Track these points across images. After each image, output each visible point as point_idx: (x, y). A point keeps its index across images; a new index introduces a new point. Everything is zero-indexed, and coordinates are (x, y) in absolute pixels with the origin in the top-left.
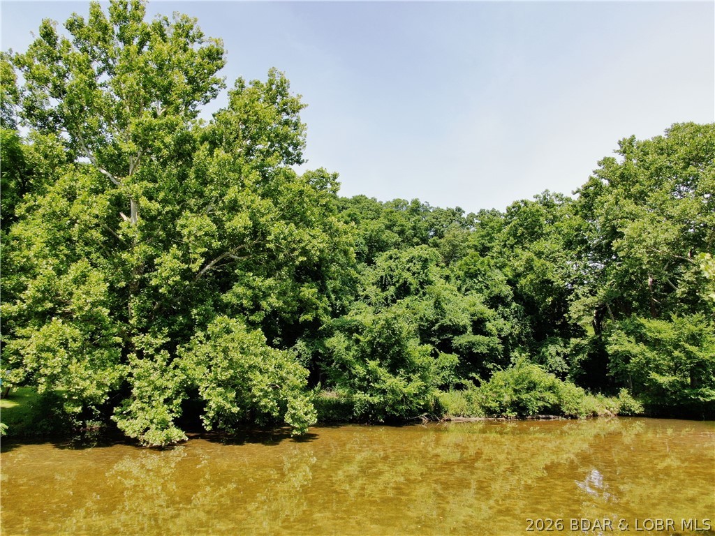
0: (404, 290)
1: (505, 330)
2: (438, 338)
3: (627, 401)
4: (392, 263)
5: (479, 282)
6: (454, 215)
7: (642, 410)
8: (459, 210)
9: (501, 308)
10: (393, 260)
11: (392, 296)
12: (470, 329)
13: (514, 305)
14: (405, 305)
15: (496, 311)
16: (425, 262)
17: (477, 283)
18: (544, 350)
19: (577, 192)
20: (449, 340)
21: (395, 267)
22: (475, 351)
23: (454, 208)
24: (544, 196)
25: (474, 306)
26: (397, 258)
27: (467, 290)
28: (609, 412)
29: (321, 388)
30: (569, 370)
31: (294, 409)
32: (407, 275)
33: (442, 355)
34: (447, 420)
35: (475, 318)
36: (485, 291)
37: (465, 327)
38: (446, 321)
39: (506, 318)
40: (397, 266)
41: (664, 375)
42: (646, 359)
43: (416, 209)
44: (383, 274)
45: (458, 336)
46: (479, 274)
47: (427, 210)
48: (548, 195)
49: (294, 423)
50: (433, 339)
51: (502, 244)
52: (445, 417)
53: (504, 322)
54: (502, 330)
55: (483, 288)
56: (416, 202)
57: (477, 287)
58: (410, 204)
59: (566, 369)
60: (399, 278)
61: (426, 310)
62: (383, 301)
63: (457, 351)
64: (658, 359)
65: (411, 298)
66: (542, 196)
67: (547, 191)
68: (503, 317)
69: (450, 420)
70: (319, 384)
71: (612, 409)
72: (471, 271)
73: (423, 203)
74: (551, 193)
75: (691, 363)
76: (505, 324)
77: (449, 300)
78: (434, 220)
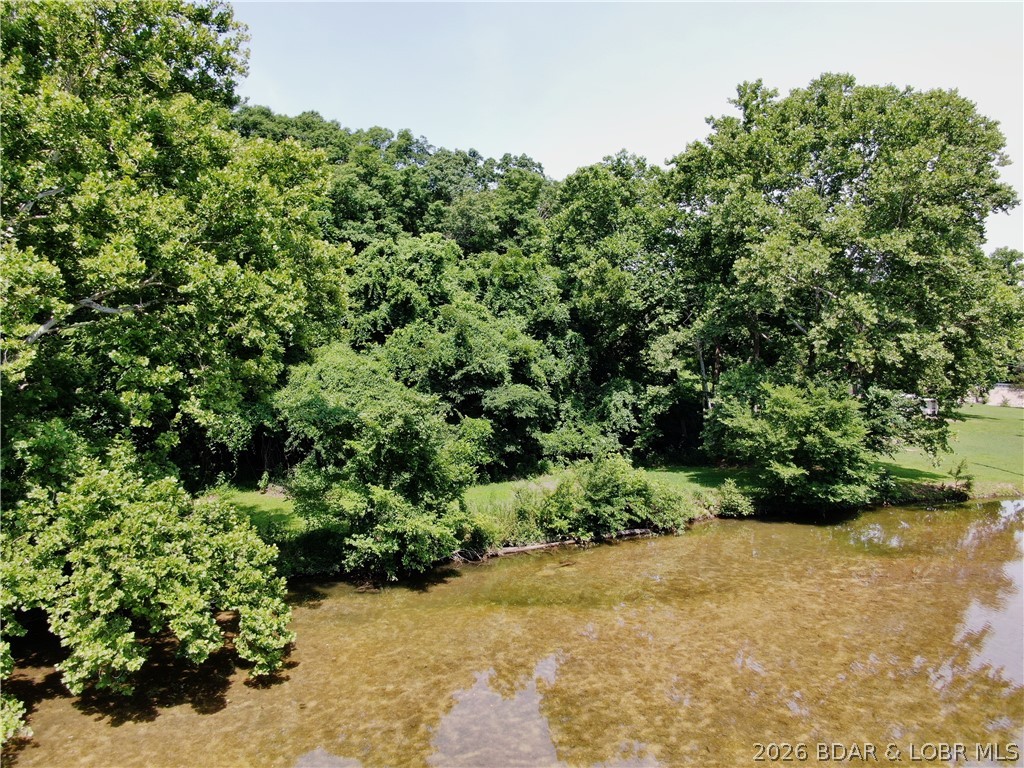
0: (404, 312)
1: (557, 373)
2: (460, 392)
3: (734, 498)
4: (382, 262)
5: (521, 297)
6: (467, 161)
7: (751, 510)
8: (474, 154)
9: (551, 338)
10: (385, 257)
11: (385, 320)
12: (508, 377)
13: (570, 333)
14: (406, 339)
15: (545, 342)
16: (438, 264)
17: (517, 299)
18: (606, 399)
19: (672, 162)
20: (478, 398)
21: (389, 270)
22: (518, 415)
23: (467, 151)
24: (619, 160)
25: (513, 339)
26: (392, 254)
27: (501, 309)
28: (709, 514)
29: (270, 481)
30: (640, 429)
31: (254, 631)
32: (410, 286)
33: (467, 420)
34: (493, 556)
35: (516, 359)
36: (529, 311)
37: (501, 374)
38: (473, 368)
39: (557, 355)
40: (392, 268)
41: (789, 466)
42: (767, 442)
43: (406, 148)
44: (369, 281)
45: (491, 389)
46: (522, 284)
47: (423, 150)
48: (625, 158)
49: (254, 654)
50: (452, 394)
51: (557, 236)
52: (490, 551)
53: (555, 361)
54: (552, 373)
55: (527, 306)
56: (405, 135)
57: (518, 305)
58: (395, 139)
59: (635, 428)
60: (398, 291)
61: (442, 349)
62: (370, 327)
63: (489, 414)
64: (783, 444)
65: (415, 326)
66: (615, 159)
67: (623, 151)
68: (554, 352)
69: (497, 555)
70: (265, 475)
71: (711, 508)
72: (511, 279)
73: (418, 137)
74: (628, 155)
75: (827, 452)
76: (556, 364)
77: (476, 329)
78: (437, 172)
